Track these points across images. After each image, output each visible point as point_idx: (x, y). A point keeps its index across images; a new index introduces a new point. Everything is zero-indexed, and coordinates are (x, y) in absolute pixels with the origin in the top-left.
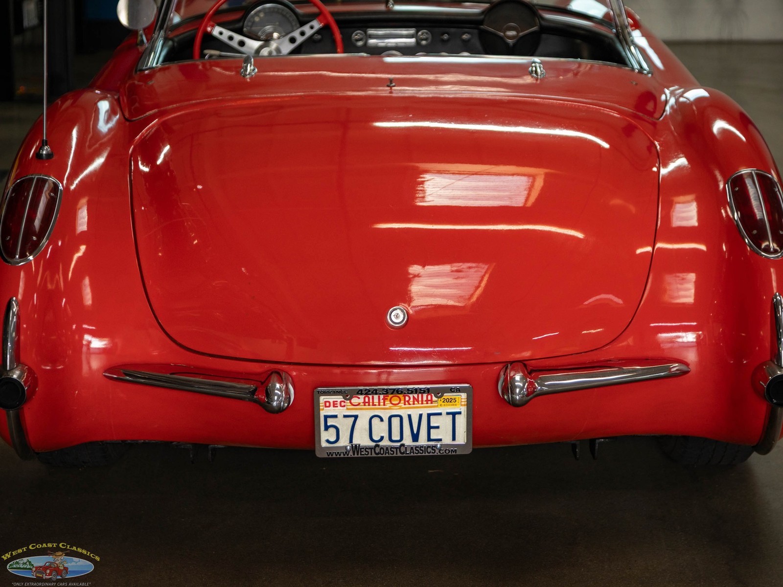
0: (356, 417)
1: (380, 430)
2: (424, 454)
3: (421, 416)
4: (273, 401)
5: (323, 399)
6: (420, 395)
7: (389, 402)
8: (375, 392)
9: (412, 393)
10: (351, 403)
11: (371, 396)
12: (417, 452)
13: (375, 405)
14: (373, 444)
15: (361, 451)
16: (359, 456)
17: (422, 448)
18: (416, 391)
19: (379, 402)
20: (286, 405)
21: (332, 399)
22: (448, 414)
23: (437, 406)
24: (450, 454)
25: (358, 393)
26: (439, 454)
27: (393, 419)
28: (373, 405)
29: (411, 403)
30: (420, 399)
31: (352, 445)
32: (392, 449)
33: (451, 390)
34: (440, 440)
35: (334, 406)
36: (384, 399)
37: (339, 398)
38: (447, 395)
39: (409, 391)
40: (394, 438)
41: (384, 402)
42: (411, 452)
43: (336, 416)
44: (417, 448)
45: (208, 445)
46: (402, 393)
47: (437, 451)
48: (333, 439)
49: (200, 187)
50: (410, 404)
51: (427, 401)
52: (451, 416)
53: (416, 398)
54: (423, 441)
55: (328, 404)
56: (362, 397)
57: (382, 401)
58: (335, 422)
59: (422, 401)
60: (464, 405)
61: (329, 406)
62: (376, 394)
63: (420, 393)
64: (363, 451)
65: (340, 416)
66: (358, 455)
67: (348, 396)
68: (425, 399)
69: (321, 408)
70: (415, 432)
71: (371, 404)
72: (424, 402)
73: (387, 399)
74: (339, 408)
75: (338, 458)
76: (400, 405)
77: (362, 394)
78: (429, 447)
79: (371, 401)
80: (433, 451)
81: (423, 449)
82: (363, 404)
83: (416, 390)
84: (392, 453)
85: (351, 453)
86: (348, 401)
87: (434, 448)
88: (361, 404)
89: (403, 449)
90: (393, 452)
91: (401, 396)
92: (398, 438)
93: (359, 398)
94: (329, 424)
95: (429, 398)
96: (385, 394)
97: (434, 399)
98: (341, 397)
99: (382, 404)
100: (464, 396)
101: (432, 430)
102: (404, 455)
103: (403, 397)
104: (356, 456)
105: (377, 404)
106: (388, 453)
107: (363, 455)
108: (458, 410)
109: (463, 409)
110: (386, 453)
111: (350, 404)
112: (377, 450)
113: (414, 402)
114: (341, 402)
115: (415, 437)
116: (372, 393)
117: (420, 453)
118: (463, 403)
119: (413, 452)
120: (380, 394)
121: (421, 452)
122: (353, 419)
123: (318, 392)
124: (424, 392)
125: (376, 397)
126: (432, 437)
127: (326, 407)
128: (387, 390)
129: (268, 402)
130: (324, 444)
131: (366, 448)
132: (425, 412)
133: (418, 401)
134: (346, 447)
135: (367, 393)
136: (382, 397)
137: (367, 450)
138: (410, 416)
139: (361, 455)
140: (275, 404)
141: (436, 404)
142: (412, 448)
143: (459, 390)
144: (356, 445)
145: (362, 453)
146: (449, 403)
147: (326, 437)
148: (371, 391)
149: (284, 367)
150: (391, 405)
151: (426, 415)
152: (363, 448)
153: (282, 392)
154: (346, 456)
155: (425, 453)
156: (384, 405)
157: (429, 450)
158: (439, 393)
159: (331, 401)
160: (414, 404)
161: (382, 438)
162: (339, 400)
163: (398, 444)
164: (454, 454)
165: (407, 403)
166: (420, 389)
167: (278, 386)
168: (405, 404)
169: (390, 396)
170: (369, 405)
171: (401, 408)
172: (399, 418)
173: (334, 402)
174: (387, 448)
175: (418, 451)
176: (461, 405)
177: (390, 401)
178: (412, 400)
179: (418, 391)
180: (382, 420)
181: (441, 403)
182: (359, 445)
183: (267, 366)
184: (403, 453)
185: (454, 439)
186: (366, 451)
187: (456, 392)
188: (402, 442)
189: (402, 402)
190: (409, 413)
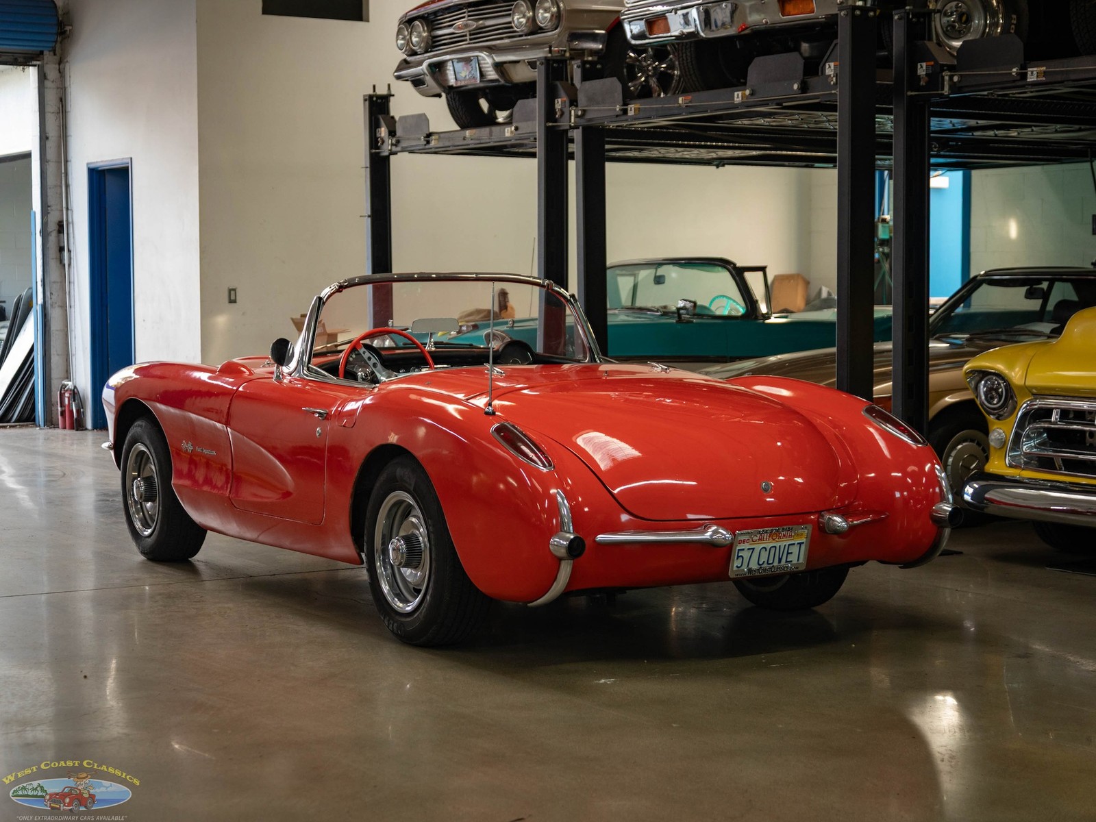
0: (753, 549)
48: (739, 566)
65: (746, 549)
109: (804, 540)
115: (780, 561)
125: (766, 535)
130: (735, 568)
180: (766, 550)
185: (798, 560)
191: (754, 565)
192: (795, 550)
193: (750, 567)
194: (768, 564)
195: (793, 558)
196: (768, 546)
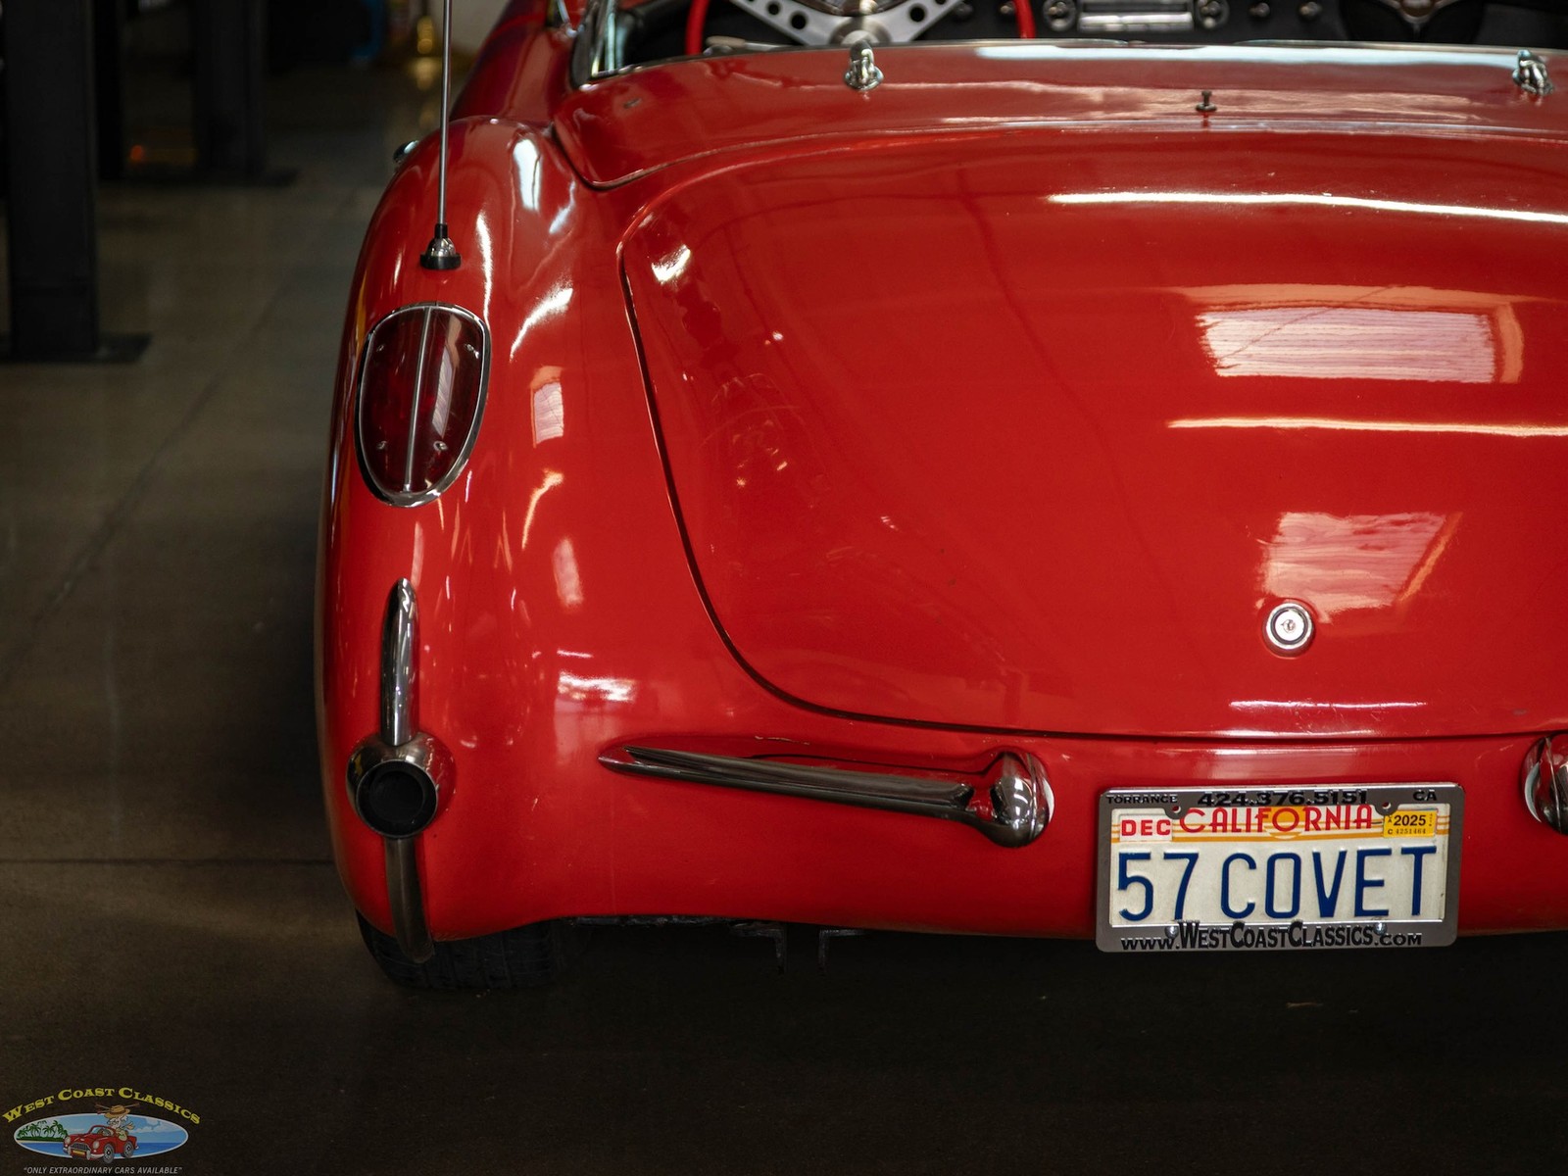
1: (1247, 888)
2: (1345, 946)
3: (1342, 855)
4: (1012, 817)
5: (1118, 815)
6: (1343, 808)
7: (1271, 824)
8: (1241, 800)
9: (1325, 802)
10: (1182, 825)
11: (1229, 810)
12: (1330, 941)
13: (1239, 831)
14: (1229, 922)
15: (1201, 939)
16: (1197, 948)
17: (1341, 932)
18: (1335, 798)
19: (1248, 824)
20: (1041, 826)
21: (1138, 815)
22: (1405, 851)
23: (1380, 835)
24: (1406, 945)
25: (1201, 803)
26: (1380, 946)
27: (1278, 863)
28: (1235, 830)
29: (1322, 826)
30: (1343, 818)
31: (1181, 924)
32: (1273, 934)
33: (1416, 797)
34: (1385, 913)
35: (1143, 833)
36: (1261, 817)
37: (1156, 815)
38: (1405, 809)
39: (1319, 797)
40: (1277, 909)
41: (1260, 824)
42: (1315, 940)
43: (1146, 857)
44: (1330, 932)
45: (819, 928)
46: (1302, 802)
47: (1376, 939)
48: (1136, 910)
49: (778, 336)
50: (1318, 829)
51: (1359, 821)
52: (1412, 857)
53: (1335, 814)
54: (1344, 915)
55: (1129, 828)
56: (1209, 811)
57: (1254, 821)
58: (1145, 870)
59: (1347, 821)
60: (1443, 832)
61: (1133, 832)
62: (1243, 804)
63: (1344, 802)
64: (1205, 939)
65: (1157, 856)
66: (1193, 946)
67: (1177, 809)
68: (1353, 816)
69: (1114, 836)
70: (1328, 894)
71: (1229, 828)
72: (1352, 825)
73: (1266, 816)
74: (1156, 836)
75: (1148, 953)
76: (1295, 830)
77: (1209, 804)
78: (1357, 928)
79: (1230, 820)
80: (1368, 940)
81: (1345, 934)
82: (1211, 828)
83: (1335, 795)
84: (1272, 942)
85: (1178, 942)
86: (1178, 822)
87: (1368, 932)
88: (1208, 828)
89: (1297, 935)
90: (1275, 939)
91: (1299, 810)
92: (1288, 909)
93: (1202, 814)
94: (1130, 874)
95: (1364, 814)
96: (1261, 804)
97: (1375, 816)
98: (1162, 811)
99: (1254, 827)
100: (1443, 809)
101: (1367, 891)
102: (1301, 947)
103: (1304, 813)
104: (1188, 948)
105: (1244, 828)
106: (1264, 942)
107: (1206, 946)
108: (1429, 844)
110: (1258, 942)
111: (1180, 828)
112: (1239, 936)
113: (1328, 823)
114: (1160, 823)
115: (1327, 906)
116: (1234, 802)
117: (1337, 943)
118: (1440, 827)
119: (1321, 941)
120: (1252, 804)
121: (1340, 940)
122: (1186, 862)
123: (1110, 798)
124: (1354, 801)
125: (1242, 811)
126: (1366, 907)
127: (1125, 833)
128: (1268, 794)
129: (1000, 821)
130: (1117, 922)
131: (1214, 931)
132: (1353, 847)
133: (1337, 822)
134: (1166, 929)
135: (1222, 801)
136: (1255, 811)
137: (1215, 935)
138: (1317, 857)
139: (1200, 946)
140: (1016, 824)
141: (1379, 830)
142: (1318, 932)
143: (1433, 797)
144: (1189, 925)
145: (1204, 943)
146: (1409, 827)
147: (1122, 902)
148: (1232, 798)
149: (1027, 741)
150: (1277, 831)
151: (1356, 854)
152: (1206, 932)
153: (1029, 798)
154: (1166, 949)
155: (1348, 944)
156: (1260, 830)
157: (1358, 936)
158: (1386, 803)
159: (1138, 820)
160: (1328, 828)
161: (1251, 907)
162: (1156, 819)
163: (1288, 922)
164: (1416, 945)
165: (1311, 826)
166: (1345, 794)
167: (1019, 784)
168: (1307, 829)
169: (1275, 809)
170: (1225, 830)
171: (1298, 838)
172: (1291, 862)
173: (1143, 822)
174: (1261, 933)
175: (1332, 937)
176: (1438, 832)
177: (1274, 821)
178: (1323, 818)
179: (1340, 797)
180: (1252, 865)
181: (1391, 826)
182: (1197, 924)
183: (987, 740)
184: (1298, 943)
185: (1416, 911)
186: (1212, 938)
187: (1428, 802)
188: (1295, 919)
189: (1302, 823)
190: (1315, 850)
191: (1204, 911)
192: (1395, 872)
193: (1188, 916)
194: (1270, 911)
195: (1392, 902)
196: (1261, 852)
